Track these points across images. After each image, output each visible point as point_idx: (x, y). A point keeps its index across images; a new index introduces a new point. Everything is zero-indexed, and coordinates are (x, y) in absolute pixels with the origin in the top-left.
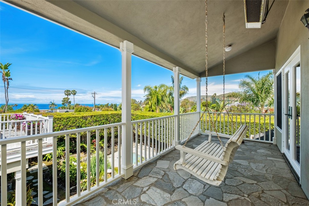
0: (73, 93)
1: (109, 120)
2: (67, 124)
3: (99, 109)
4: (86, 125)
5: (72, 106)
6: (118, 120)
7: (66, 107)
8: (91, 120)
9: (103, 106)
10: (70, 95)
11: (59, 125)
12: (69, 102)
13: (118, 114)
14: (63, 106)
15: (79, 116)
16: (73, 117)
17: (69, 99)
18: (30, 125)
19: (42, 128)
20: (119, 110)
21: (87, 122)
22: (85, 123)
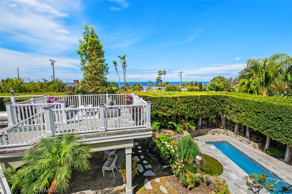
0: (164, 73)
1: (198, 102)
2: (161, 103)
3: (185, 87)
4: (176, 105)
5: (163, 84)
6: (208, 102)
7: (159, 84)
8: (180, 101)
9: (189, 84)
10: (161, 75)
11: (154, 104)
12: (161, 80)
13: (209, 96)
14: (157, 84)
15: (170, 96)
16: (165, 98)
17: (161, 78)
18: (134, 109)
19: (143, 112)
20: (208, 91)
21: (177, 102)
22: (175, 103)
